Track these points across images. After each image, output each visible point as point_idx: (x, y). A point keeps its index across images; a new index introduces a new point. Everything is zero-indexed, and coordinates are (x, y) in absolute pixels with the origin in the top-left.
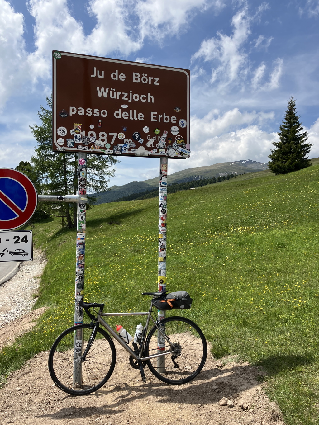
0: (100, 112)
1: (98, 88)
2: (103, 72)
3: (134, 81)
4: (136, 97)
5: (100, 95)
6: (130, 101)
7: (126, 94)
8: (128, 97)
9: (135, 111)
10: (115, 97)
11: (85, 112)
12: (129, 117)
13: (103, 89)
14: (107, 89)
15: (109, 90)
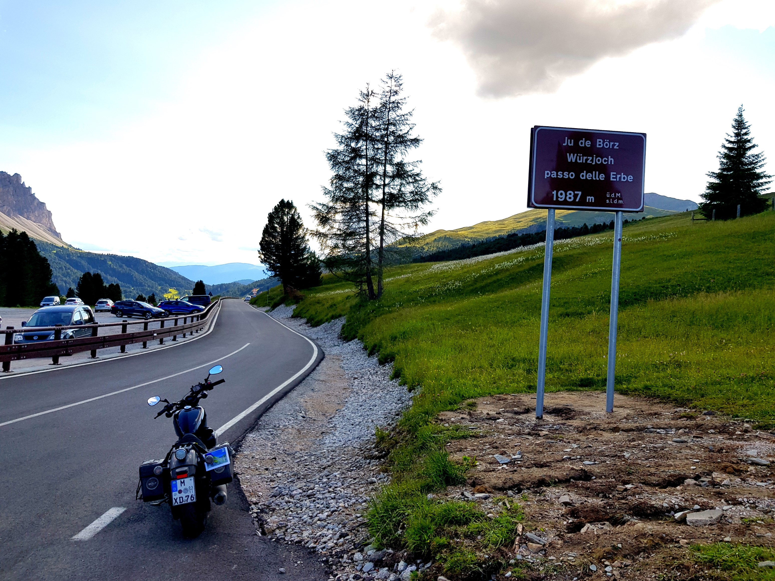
0: (568, 174)
1: (568, 154)
2: (572, 140)
3: (598, 146)
4: (599, 160)
5: (569, 161)
6: (594, 163)
7: (590, 158)
8: (592, 160)
9: (597, 172)
10: (581, 161)
11: (557, 175)
12: (592, 177)
13: (572, 154)
14: (576, 155)
15: (577, 155)
